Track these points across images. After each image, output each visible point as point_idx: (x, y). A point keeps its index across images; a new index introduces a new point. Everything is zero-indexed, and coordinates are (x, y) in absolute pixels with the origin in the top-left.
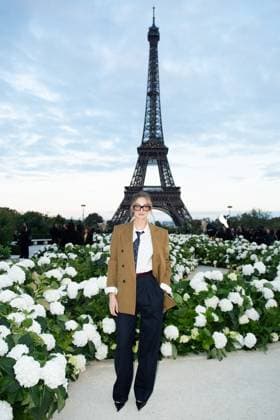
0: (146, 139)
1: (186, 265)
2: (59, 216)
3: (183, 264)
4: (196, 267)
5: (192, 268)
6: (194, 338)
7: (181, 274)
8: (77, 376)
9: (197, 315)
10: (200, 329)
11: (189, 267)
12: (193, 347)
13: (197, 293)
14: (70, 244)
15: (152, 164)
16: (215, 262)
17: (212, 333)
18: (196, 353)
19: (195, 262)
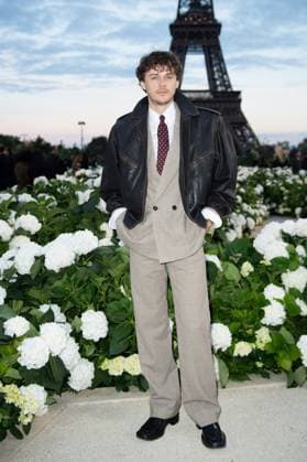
0: (184, 10)
1: (248, 215)
2: (39, 140)
3: (242, 212)
4: (265, 218)
5: (260, 220)
6: (261, 346)
7: (239, 230)
8: (27, 428)
9: (267, 303)
10: (274, 329)
11: (254, 217)
12: (259, 365)
13: (267, 262)
14: (43, 178)
15: (195, 51)
16: (298, 210)
17: (297, 339)
18: (266, 376)
19: (263, 209)
